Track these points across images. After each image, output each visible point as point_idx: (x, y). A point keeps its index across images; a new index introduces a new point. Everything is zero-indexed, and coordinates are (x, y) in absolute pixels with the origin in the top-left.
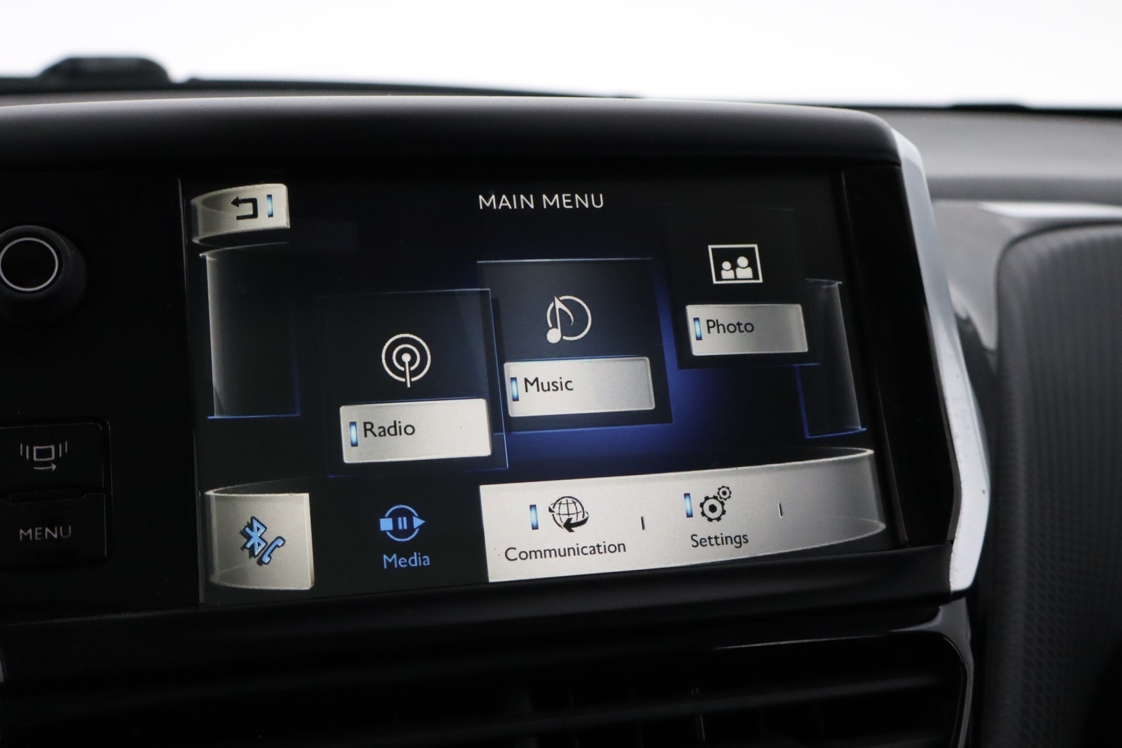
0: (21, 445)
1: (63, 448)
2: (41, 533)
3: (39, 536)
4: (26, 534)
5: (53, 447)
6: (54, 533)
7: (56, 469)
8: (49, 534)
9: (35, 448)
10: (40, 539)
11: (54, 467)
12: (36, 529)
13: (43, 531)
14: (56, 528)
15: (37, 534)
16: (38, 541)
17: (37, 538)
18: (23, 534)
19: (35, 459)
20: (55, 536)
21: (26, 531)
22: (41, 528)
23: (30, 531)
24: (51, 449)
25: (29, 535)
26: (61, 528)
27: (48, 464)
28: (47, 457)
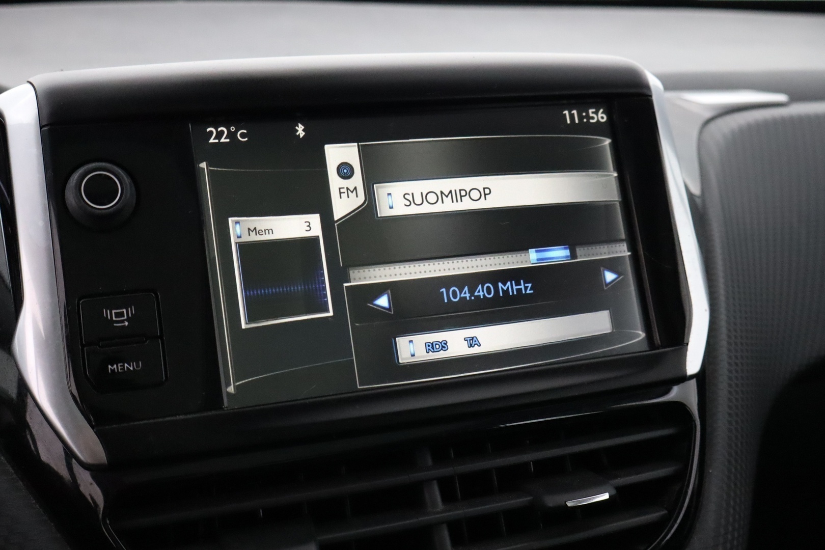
0: (104, 310)
1: (132, 311)
2: (122, 367)
3: (121, 369)
4: (112, 368)
5: (125, 310)
6: (131, 367)
7: (128, 325)
8: (127, 367)
9: (113, 312)
10: (122, 371)
11: (126, 324)
12: (119, 365)
13: (124, 366)
14: (131, 364)
15: (119, 368)
16: (121, 372)
17: (120, 371)
18: (111, 369)
19: (114, 319)
20: (131, 368)
21: (112, 366)
22: (122, 364)
23: (115, 366)
24: (123, 312)
25: (114, 369)
26: (135, 363)
27: (123, 321)
28: (121, 317)
